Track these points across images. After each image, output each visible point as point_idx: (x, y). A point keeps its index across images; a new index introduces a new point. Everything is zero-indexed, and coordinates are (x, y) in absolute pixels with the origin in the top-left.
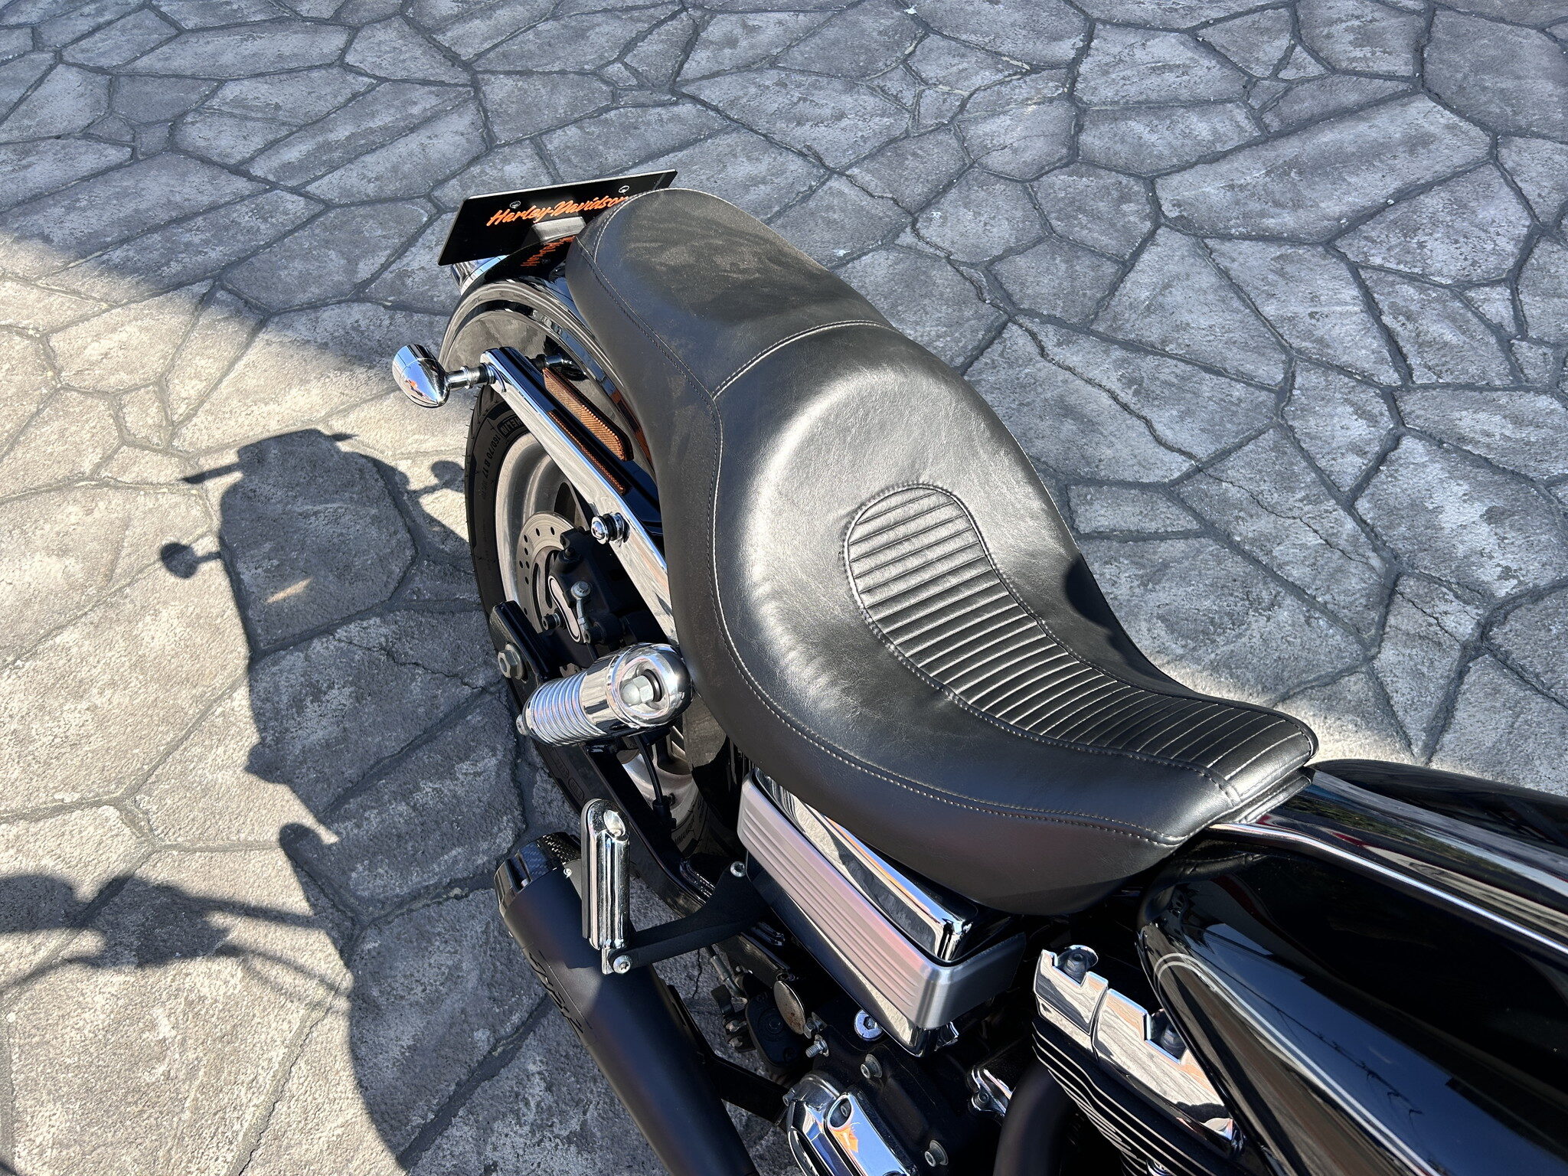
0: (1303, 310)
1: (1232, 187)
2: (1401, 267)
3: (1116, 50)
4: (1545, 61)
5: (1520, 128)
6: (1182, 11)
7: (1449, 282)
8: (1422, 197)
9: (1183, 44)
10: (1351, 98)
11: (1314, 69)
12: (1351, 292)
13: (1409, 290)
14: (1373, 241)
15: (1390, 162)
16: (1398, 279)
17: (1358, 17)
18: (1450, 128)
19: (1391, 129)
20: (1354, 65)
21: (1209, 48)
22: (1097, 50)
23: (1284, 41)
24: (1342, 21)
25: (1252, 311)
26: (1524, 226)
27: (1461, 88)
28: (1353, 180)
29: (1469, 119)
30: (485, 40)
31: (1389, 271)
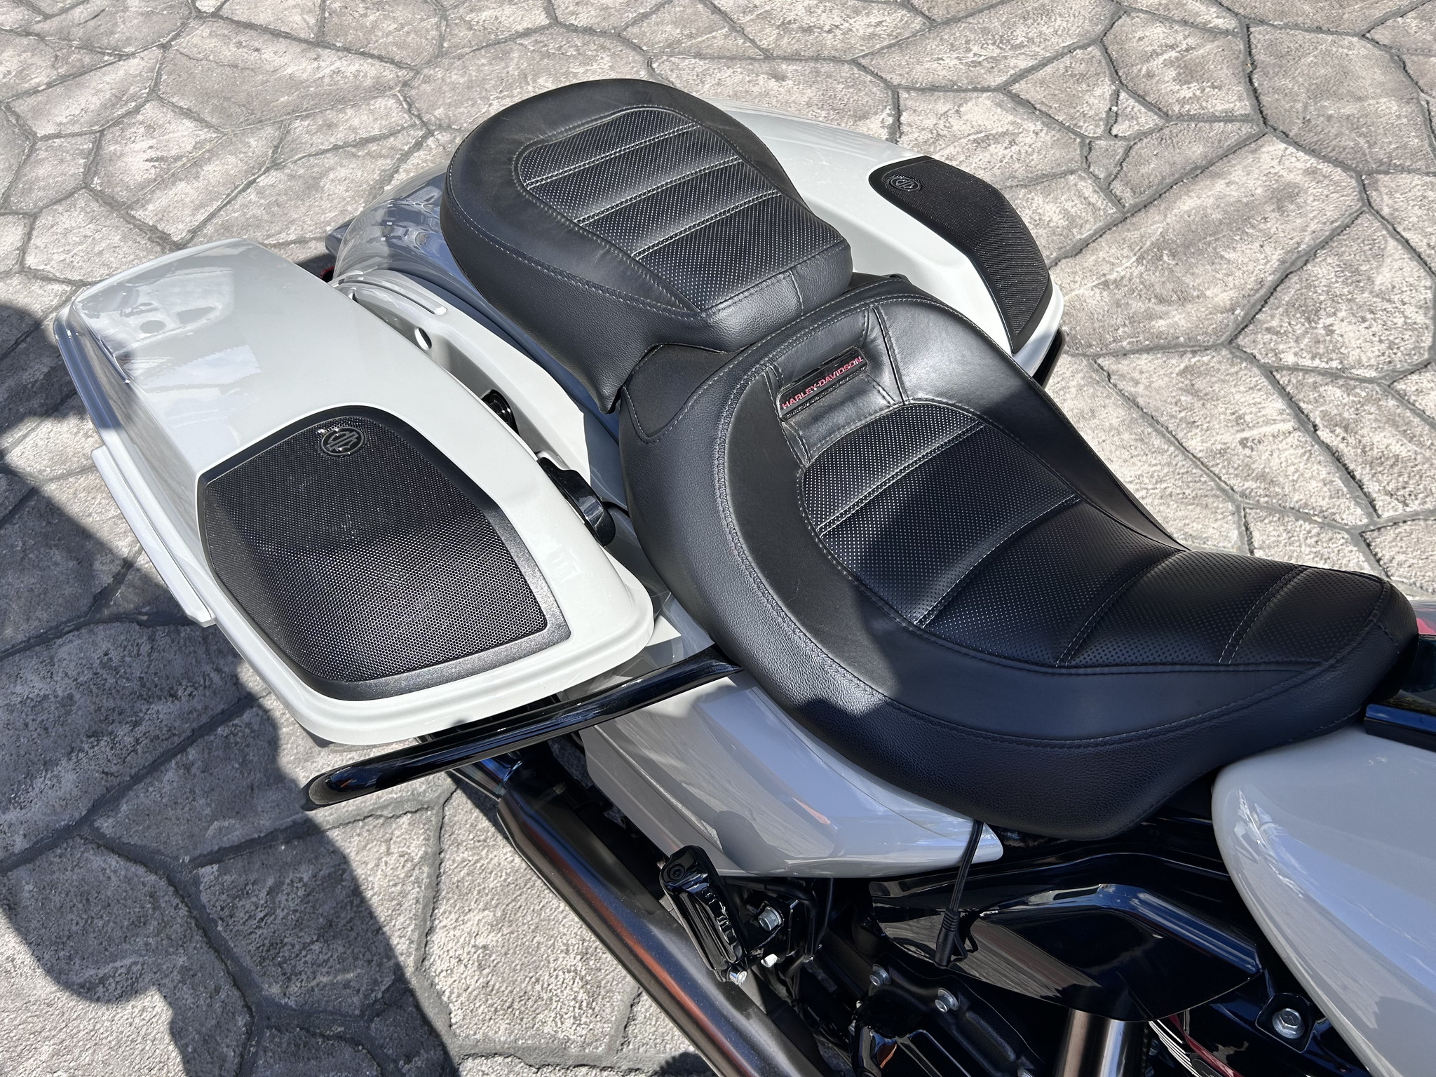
0: (1231, 437)
1: (1106, 284)
2: (1317, 363)
3: (929, 123)
4: (1379, 76)
5: (1381, 163)
6: (985, 64)
7: (1374, 374)
8: (1309, 266)
9: (999, 105)
10: (1196, 151)
11: (1148, 120)
12: (1276, 405)
13: (1334, 393)
14: (1277, 333)
15: (1262, 226)
16: (1319, 379)
17: (1172, 47)
18: (1311, 172)
19: (1251, 184)
20: (1187, 107)
21: (1029, 106)
22: (910, 125)
23: (1105, 88)
24: (1158, 55)
25: (1177, 448)
26: (1426, 288)
27: (1306, 122)
28: (1230, 255)
29: (1326, 159)
30: (197, 209)
31: (1306, 371)
